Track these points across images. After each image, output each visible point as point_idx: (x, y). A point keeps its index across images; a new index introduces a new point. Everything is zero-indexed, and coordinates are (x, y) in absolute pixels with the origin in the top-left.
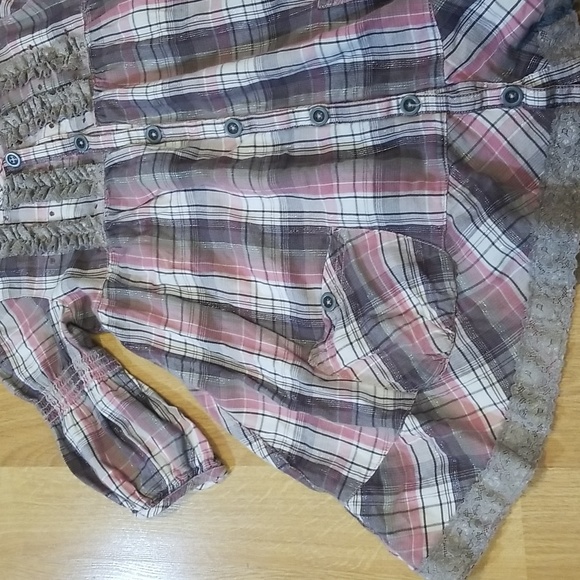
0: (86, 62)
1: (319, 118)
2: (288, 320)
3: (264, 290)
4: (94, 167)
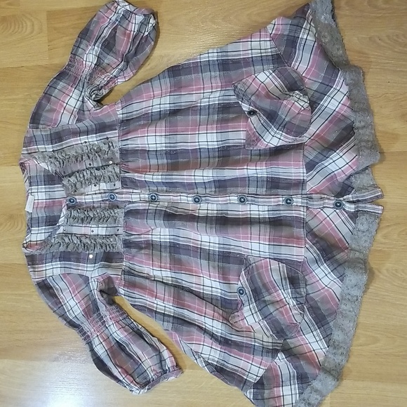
0: (118, 155)
1: (242, 201)
2: (219, 298)
3: (207, 282)
4: (119, 210)
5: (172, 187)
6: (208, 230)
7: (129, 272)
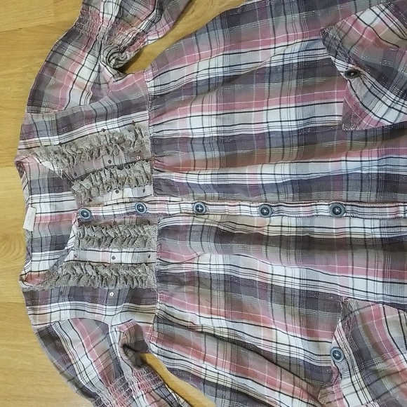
1: (337, 212)
2: (301, 363)
3: (283, 338)
4: (150, 227)
5: (227, 191)
6: (284, 257)
7: (165, 319)
